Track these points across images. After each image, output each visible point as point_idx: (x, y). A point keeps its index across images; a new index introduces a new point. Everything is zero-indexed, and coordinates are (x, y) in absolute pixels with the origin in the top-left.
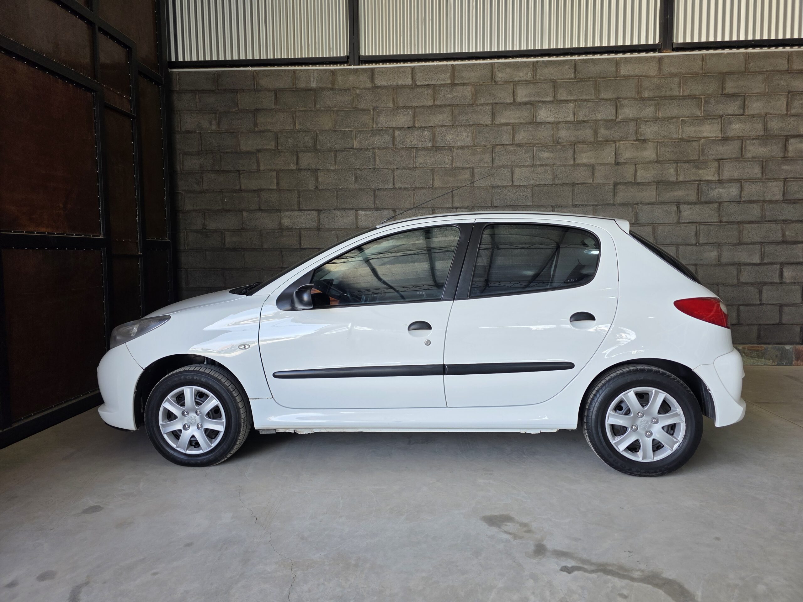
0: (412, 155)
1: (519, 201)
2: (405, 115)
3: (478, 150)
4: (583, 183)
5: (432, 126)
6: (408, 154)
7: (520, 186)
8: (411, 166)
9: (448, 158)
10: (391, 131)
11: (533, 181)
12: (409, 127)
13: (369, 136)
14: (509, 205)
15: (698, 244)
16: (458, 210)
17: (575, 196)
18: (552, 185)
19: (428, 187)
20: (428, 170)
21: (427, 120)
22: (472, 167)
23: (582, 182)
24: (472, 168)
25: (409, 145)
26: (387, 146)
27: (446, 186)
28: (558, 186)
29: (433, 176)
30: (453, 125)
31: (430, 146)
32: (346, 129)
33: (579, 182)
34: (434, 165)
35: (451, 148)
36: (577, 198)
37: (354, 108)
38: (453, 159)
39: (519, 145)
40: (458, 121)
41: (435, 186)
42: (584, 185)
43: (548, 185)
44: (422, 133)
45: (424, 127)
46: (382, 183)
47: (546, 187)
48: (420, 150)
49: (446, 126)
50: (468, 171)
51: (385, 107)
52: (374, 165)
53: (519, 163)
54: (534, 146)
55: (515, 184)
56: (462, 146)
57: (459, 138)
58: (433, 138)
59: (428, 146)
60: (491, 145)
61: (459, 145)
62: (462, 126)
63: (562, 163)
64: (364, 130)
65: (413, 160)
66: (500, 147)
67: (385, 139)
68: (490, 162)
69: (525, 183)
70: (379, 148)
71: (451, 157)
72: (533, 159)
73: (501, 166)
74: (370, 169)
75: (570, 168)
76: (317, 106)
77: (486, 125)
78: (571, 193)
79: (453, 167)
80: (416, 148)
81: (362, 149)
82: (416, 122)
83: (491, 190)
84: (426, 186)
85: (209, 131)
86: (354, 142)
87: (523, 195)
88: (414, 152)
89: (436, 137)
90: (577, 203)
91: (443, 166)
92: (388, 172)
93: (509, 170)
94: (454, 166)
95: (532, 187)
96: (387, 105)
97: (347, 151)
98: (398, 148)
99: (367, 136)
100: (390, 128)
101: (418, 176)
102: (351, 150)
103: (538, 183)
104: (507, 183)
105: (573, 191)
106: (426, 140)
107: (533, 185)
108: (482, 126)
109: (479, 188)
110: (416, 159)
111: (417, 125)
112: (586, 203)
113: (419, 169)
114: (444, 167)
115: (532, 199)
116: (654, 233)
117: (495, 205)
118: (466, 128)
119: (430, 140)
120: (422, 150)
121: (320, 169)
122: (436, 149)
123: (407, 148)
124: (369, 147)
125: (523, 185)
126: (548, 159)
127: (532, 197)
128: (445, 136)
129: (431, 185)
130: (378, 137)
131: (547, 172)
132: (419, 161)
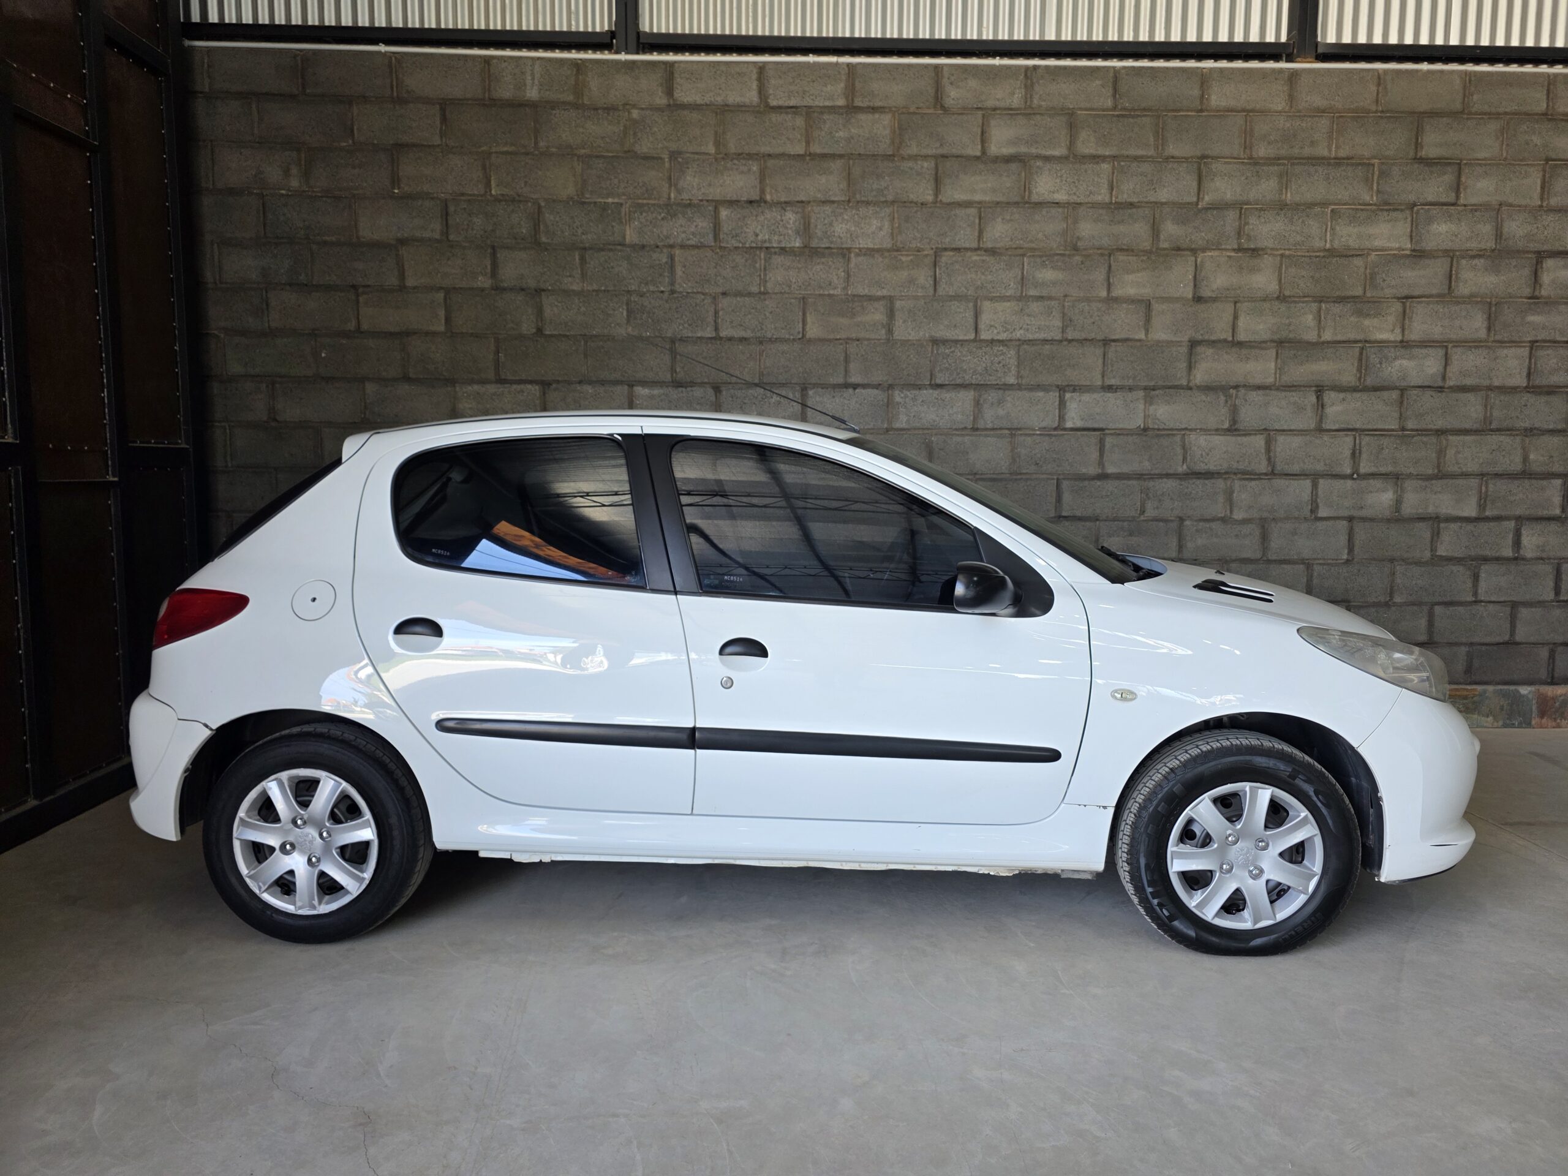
0: (758, 265)
1: (990, 375)
2: (742, 172)
3: (904, 259)
4: (1127, 340)
5: (802, 202)
6: (749, 262)
7: (992, 341)
8: (755, 289)
9: (837, 275)
10: (710, 208)
11: (1022, 332)
12: (751, 202)
13: (660, 218)
14: (967, 382)
15: (1355, 476)
16: (857, 390)
17: (1110, 366)
18: (1061, 341)
19: (792, 337)
20: (793, 301)
21: (791, 186)
22: (890, 297)
23: (1123, 336)
24: (891, 299)
25: (752, 242)
26: (701, 243)
27: (831, 336)
28: (1074, 343)
29: (804, 314)
30: (849, 201)
31: (797, 245)
32: (607, 198)
33: (1117, 337)
34: (805, 289)
35: (845, 253)
36: (1112, 371)
37: (626, 152)
38: (848, 278)
39: (993, 252)
40: (861, 193)
41: (807, 337)
42: (1130, 344)
43: (1051, 341)
44: (781, 216)
45: (786, 203)
46: (690, 325)
47: (1047, 347)
48: (775, 253)
49: (833, 202)
50: (880, 306)
51: (697, 153)
52: (672, 283)
53: (992, 290)
54: (1023, 255)
55: (982, 337)
56: (868, 249)
57: (863, 231)
58: (806, 229)
59: (792, 245)
60: (932, 249)
61: (861, 246)
62: (868, 203)
63: (1082, 295)
64: (648, 204)
65: (760, 276)
66: (951, 253)
67: (696, 226)
68: (928, 286)
69: (1003, 336)
70: (683, 247)
71: (844, 271)
72: (1023, 283)
73: (953, 296)
74: (662, 292)
75: (1100, 305)
76: (541, 144)
77: (922, 204)
78: (1100, 361)
79: (847, 294)
80: (767, 248)
81: (643, 247)
82: (768, 190)
83: (930, 349)
84: (787, 336)
85: (283, 192)
86: (625, 230)
87: (1000, 362)
88: (762, 257)
89: (812, 226)
90: (1113, 382)
91: (826, 293)
92: (703, 300)
93: (971, 305)
94: (850, 292)
95: (1019, 346)
96: (703, 149)
97: (611, 250)
98: (725, 248)
99: (656, 218)
100: (708, 201)
101: (771, 313)
102: (619, 247)
103: (1031, 337)
104: (965, 335)
105: (1104, 355)
106: (790, 232)
107: (1019, 340)
108: (913, 205)
109: (904, 343)
110: (765, 275)
111: (768, 198)
112: (1131, 382)
113: (773, 296)
114: (830, 295)
115: (1019, 372)
116: (1268, 450)
117: (939, 381)
118: (878, 209)
119: (798, 233)
120: (779, 255)
121: (549, 290)
122: (810, 252)
123: (747, 248)
124: (659, 244)
125: (999, 341)
126: (1054, 283)
127: (1018, 366)
128: (831, 224)
129: (799, 333)
130: (681, 221)
131: (1052, 313)
132: (773, 279)
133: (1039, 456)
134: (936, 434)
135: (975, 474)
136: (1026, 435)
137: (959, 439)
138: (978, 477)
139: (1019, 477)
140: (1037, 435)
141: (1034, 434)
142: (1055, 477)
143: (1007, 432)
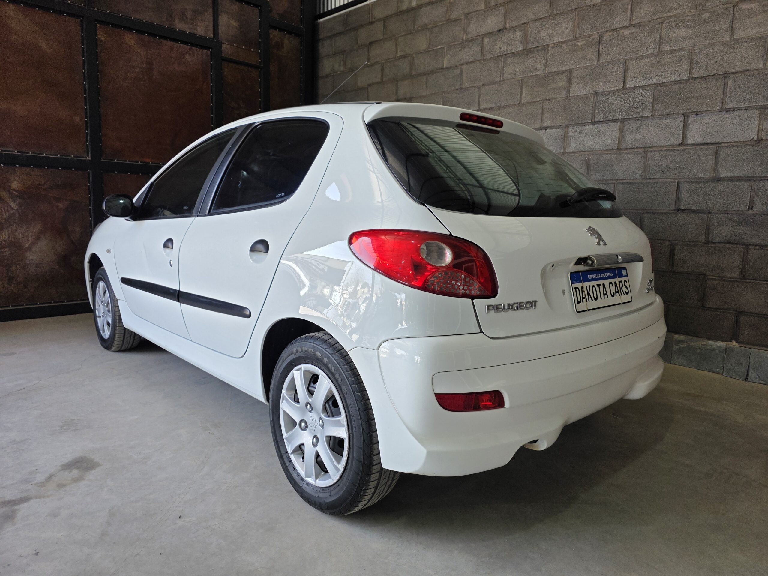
0: (500, 66)
1: (632, 112)
2: (497, 15)
3: (579, 44)
4: (744, 71)
5: (525, 23)
6: (496, 65)
7: (635, 88)
8: (498, 79)
9: (540, 62)
10: (480, 39)
11: (657, 78)
12: (499, 31)
13: (458, 50)
14: (616, 118)
16: (547, 130)
17: (728, 93)
18: (688, 80)
19: (514, 104)
20: (516, 82)
21: (520, 16)
22: (570, 69)
23: (742, 69)
24: (570, 71)
25: (498, 53)
26: (475, 59)
27: (535, 100)
28: (699, 80)
29: (522, 90)
30: (550, 16)
31: (520, 49)
32: (438, 47)
33: (737, 69)
34: (523, 74)
35: (545, 48)
36: (730, 97)
37: (447, 20)
38: (546, 63)
39: (639, 26)
40: (557, 9)
41: (522, 102)
42: (747, 73)
43: (680, 82)
44: (513, 35)
45: (516, 26)
46: (467, 105)
47: (676, 86)
48: (509, 57)
49: (541, 19)
50: (563, 77)
51: (477, 11)
52: (461, 84)
53: (637, 52)
54: (662, 23)
55: (628, 86)
56: (559, 42)
57: (556, 32)
58: (525, 40)
59: (518, 50)
60: (598, 33)
61: (555, 42)
62: (561, 14)
63: (708, 42)
64: (454, 45)
65: (501, 71)
66: (610, 33)
67: (473, 51)
68: (594, 58)
69: (643, 83)
70: (467, 63)
71: (544, 59)
72: (660, 43)
73: (610, 62)
74: (457, 89)
75: (722, 47)
76: (416, 27)
77: (594, 5)
78: (721, 90)
79: (545, 73)
80: (505, 55)
81: (451, 67)
82: (508, 21)
83: (592, 99)
84: (512, 103)
85: (339, 73)
86: (444, 61)
87: (639, 102)
88: (503, 60)
89: (529, 36)
90: (730, 105)
91: (534, 74)
92: (474, 90)
93: (621, 66)
94: (547, 72)
95: (655, 88)
96: (479, 8)
97: (438, 72)
98: (486, 59)
99: (457, 51)
100: (479, 36)
101: (505, 91)
102: (441, 70)
103: (664, 81)
104: (616, 87)
105: (724, 86)
106: (517, 42)
107: (655, 84)
108: (588, 8)
109: (577, 98)
110: (503, 70)
111: (508, 26)
112: (747, 104)
113: (507, 81)
114: (536, 75)
115: (653, 107)
117: (596, 120)
118: (566, 17)
119: (521, 42)
120: (511, 57)
121: (414, 97)
122: (527, 52)
123: (496, 57)
124: (457, 64)
125: (640, 87)
126: (685, 38)
127: (653, 103)
128: (539, 33)
129: (518, 100)
130: (467, 50)
131: (681, 60)
132: (507, 72)
133: (664, 165)
134: (593, 154)
135: (618, 180)
136: (655, 151)
137: (608, 157)
138: (619, 181)
139: (648, 181)
140: (664, 150)
141: (662, 150)
142: (677, 181)
143: (642, 149)
